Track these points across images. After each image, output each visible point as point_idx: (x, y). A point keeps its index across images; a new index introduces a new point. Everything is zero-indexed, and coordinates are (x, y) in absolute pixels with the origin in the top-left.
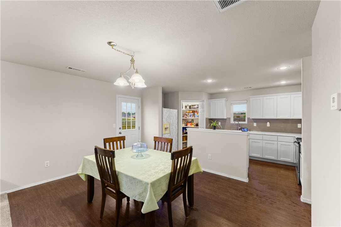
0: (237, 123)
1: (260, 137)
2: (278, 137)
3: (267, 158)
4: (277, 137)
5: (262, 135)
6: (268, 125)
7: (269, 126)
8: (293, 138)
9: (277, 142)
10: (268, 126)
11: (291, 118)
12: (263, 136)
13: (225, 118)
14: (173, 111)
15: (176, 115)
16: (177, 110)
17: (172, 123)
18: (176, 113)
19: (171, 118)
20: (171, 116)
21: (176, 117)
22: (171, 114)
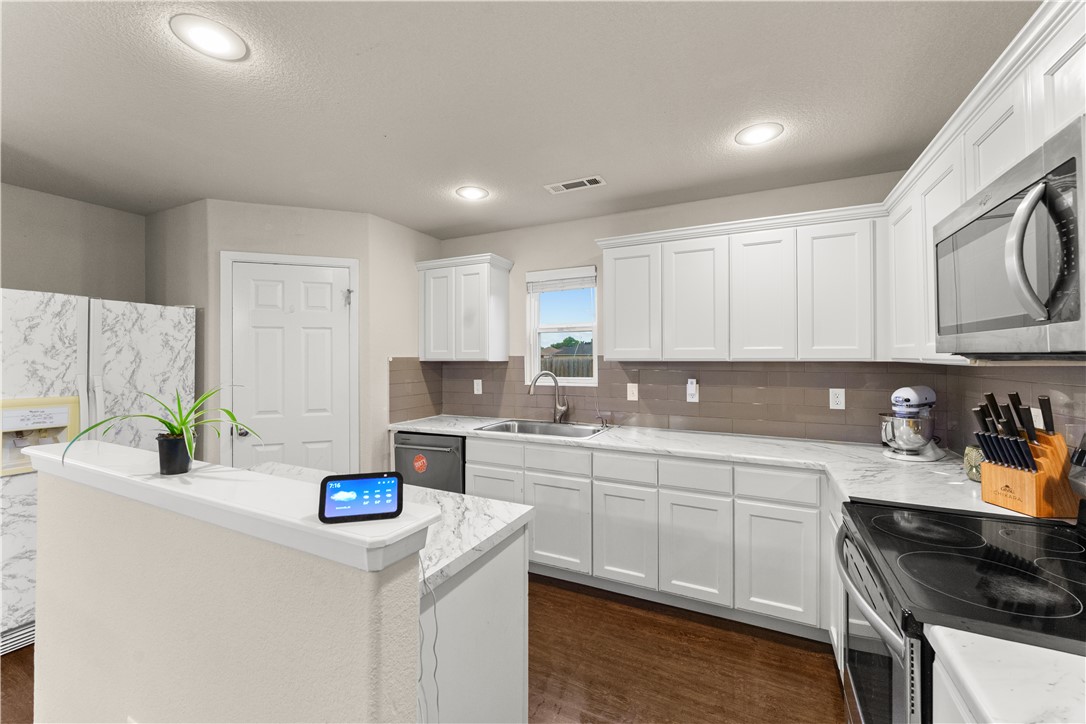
0: (548, 382)
1: (645, 469)
2: (738, 469)
3: (679, 592)
4: (729, 468)
5: (654, 460)
6: (693, 395)
7: (696, 399)
8: (817, 476)
9: (729, 500)
10: (689, 399)
11: (799, 360)
13: (492, 358)
14: (140, 311)
15: (172, 343)
16: (191, 312)
17: (126, 392)
18: (178, 326)
19: (109, 362)
20: (108, 347)
21: (174, 355)
22: (108, 334)
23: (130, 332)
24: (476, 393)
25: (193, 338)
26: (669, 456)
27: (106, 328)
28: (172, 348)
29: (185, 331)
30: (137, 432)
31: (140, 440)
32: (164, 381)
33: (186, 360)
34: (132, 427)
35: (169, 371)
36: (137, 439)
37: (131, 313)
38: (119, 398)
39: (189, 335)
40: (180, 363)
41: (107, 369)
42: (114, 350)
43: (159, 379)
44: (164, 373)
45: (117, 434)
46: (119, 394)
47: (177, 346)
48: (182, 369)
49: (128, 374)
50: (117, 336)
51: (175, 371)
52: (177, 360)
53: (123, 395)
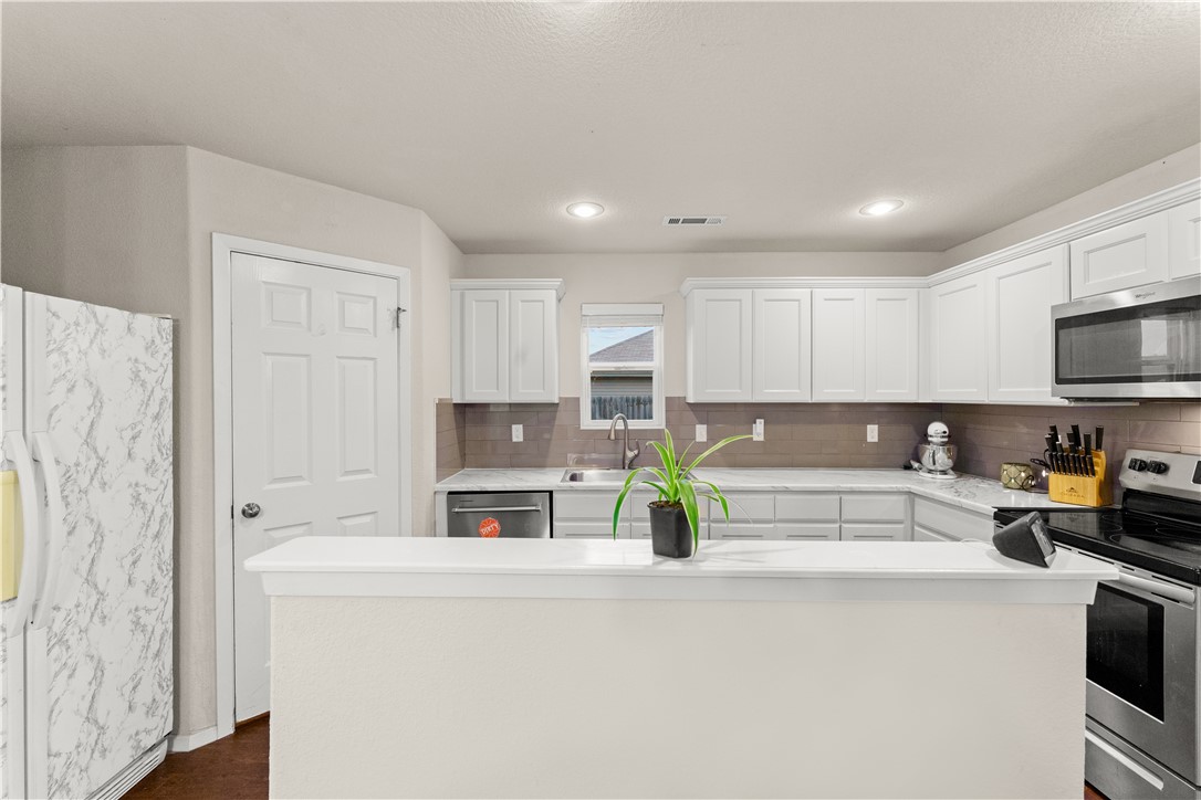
2: (844, 497)
6: (758, 435)
7: (761, 438)
10: (755, 438)
12: (779, 497)
14: (101, 320)
15: (144, 374)
16: (168, 324)
17: (82, 460)
18: (150, 346)
19: (56, 407)
20: (55, 381)
21: (147, 393)
22: (54, 357)
23: (86, 354)
24: (514, 440)
25: (171, 367)
26: (787, 491)
27: (51, 347)
28: (143, 384)
29: (160, 355)
30: (99, 526)
31: (102, 540)
32: (134, 438)
33: (161, 404)
34: (92, 520)
35: (140, 422)
36: (99, 539)
37: (88, 322)
38: (73, 469)
39: (165, 363)
40: (154, 408)
41: (54, 419)
42: (63, 386)
43: (128, 435)
44: (133, 426)
45: (70, 533)
46: (72, 465)
47: (150, 379)
48: (157, 417)
49: (84, 429)
50: (67, 361)
51: (148, 421)
52: (151, 403)
53: (77, 465)
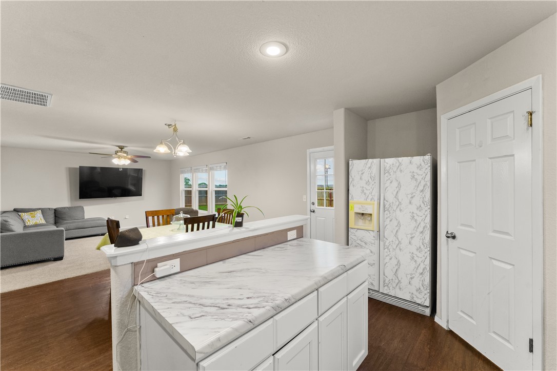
14: (400, 161)
15: (416, 177)
16: (427, 158)
18: (419, 167)
21: (417, 183)
23: (396, 172)
25: (429, 173)
27: (386, 172)
29: (424, 169)
30: (399, 222)
32: (412, 197)
35: (415, 192)
36: (399, 226)
38: (391, 204)
39: (426, 172)
42: (389, 181)
43: (410, 196)
45: (390, 221)
47: (419, 178)
48: (422, 191)
49: (395, 193)
51: (418, 192)
52: (419, 186)
53: (393, 203)
